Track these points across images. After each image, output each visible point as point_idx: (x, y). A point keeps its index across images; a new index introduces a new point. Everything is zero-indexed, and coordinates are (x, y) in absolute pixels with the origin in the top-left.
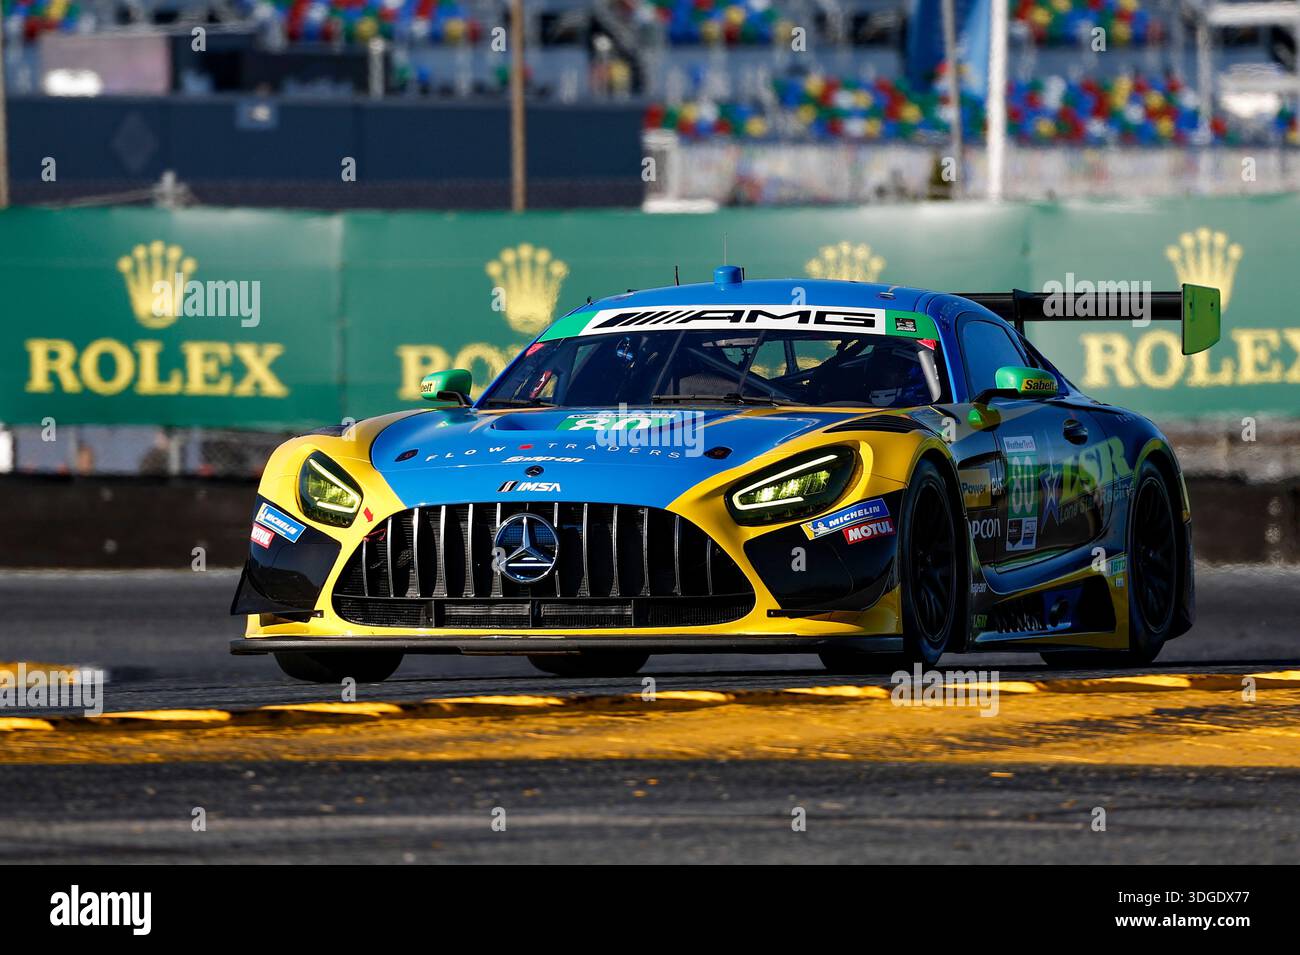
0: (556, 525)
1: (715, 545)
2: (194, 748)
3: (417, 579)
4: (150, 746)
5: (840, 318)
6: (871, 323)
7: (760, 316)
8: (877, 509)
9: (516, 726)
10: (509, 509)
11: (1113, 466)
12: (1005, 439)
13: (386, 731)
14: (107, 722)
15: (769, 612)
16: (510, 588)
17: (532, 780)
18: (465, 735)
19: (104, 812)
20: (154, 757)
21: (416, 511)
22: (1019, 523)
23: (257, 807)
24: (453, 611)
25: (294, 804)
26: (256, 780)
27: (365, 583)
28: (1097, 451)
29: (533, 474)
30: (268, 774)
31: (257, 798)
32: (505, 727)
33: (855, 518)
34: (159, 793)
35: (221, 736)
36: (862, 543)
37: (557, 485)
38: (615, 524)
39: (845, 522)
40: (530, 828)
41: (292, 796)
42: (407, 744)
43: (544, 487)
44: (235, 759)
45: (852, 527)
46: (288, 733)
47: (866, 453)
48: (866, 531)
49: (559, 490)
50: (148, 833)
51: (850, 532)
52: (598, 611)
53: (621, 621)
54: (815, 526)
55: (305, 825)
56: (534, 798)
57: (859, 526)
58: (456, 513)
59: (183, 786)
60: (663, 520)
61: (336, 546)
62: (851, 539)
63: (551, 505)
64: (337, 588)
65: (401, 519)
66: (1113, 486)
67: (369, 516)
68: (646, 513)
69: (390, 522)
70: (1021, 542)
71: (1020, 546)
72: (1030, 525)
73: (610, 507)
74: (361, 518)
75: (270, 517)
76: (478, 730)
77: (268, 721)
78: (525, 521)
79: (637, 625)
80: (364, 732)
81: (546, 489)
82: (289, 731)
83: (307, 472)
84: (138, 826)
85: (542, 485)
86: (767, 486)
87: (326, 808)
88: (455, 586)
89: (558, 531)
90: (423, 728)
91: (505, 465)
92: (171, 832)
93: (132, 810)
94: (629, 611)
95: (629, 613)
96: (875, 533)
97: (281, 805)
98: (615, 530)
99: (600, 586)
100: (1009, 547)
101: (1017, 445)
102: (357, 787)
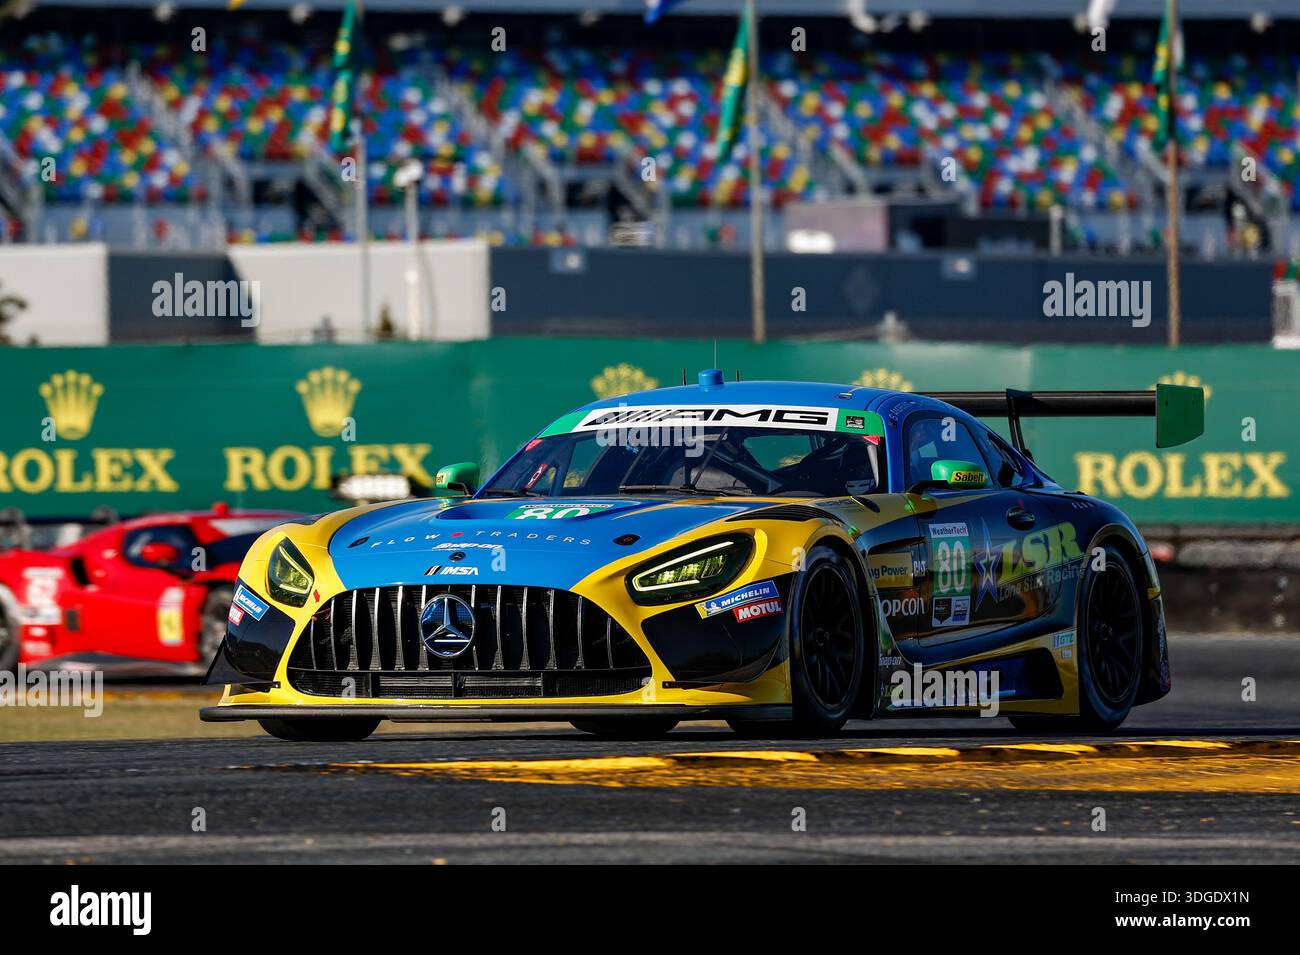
0: (473, 605)
1: (614, 622)
2: (929, 777)
3: (355, 653)
4: (895, 776)
5: (797, 417)
6: (823, 421)
7: (726, 415)
8: (766, 590)
9: (1191, 764)
10: (433, 590)
11: (1063, 549)
12: (931, 526)
13: (1085, 767)
14: (860, 755)
15: (664, 683)
16: (434, 662)
17: (1206, 809)
18: (1150, 771)
19: (862, 829)
20: (898, 785)
21: (355, 592)
22: (949, 602)
23: (984, 827)
24: (385, 682)
25: (1013, 825)
26: (982, 805)
27: (313, 657)
28: (1046, 537)
29: (456, 559)
30: (993, 801)
31: (984, 819)
32: (1183, 766)
33: (745, 599)
34: (904, 814)
35: (951, 768)
36: (751, 622)
37: (476, 570)
38: (525, 604)
39: (736, 602)
40: (1209, 849)
41: (1012, 819)
42: (1103, 778)
43: (464, 571)
44: (964, 787)
45: (742, 607)
46: (1005, 768)
47: (761, 539)
48: (755, 611)
49: (476, 573)
50: (898, 847)
51: (740, 611)
52: (513, 683)
53: (532, 692)
54: (708, 606)
55: (1024, 843)
56: (1209, 824)
57: (749, 605)
58: (388, 593)
59: (924, 809)
60: (566, 599)
61: (291, 623)
62: (741, 618)
63: (469, 587)
64: (291, 663)
65: (342, 599)
66: (1062, 567)
67: (317, 597)
68: (552, 594)
69: (333, 602)
70: (951, 618)
71: (949, 622)
72: (961, 603)
73: (521, 588)
74: (311, 597)
75: (243, 598)
76: (1160, 768)
77: (989, 757)
78: (446, 600)
79: (546, 696)
80: (1066, 767)
81: (466, 572)
82: (1006, 765)
83: (276, 557)
84: (890, 841)
85: (462, 569)
86: (669, 569)
87: (1039, 829)
88: (388, 661)
89: (476, 611)
90: (1115, 765)
91: (437, 552)
92: (917, 846)
93: (884, 827)
94: (539, 683)
95: (539, 685)
96: (764, 612)
97: (1004, 826)
98: (524, 610)
99: (512, 660)
100: (936, 623)
101: (944, 531)
102: (1064, 812)
